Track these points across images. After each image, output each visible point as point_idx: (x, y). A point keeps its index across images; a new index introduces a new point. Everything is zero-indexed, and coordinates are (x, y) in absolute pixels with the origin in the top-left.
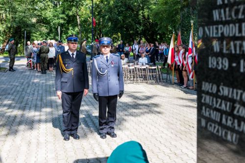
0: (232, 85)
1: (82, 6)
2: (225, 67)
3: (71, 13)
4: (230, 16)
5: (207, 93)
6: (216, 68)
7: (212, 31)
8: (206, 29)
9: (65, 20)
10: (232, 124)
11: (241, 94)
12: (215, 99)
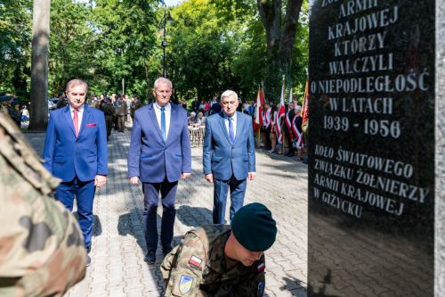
0: (354, 148)
1: (151, 55)
2: (345, 127)
3: (137, 64)
4: (351, 68)
5: (322, 158)
6: (333, 128)
7: (327, 87)
8: (320, 83)
9: (130, 71)
10: (354, 194)
11: (366, 160)
12: (331, 165)
